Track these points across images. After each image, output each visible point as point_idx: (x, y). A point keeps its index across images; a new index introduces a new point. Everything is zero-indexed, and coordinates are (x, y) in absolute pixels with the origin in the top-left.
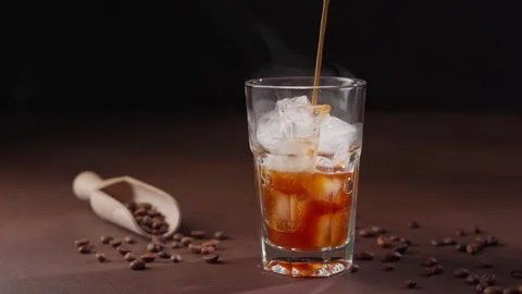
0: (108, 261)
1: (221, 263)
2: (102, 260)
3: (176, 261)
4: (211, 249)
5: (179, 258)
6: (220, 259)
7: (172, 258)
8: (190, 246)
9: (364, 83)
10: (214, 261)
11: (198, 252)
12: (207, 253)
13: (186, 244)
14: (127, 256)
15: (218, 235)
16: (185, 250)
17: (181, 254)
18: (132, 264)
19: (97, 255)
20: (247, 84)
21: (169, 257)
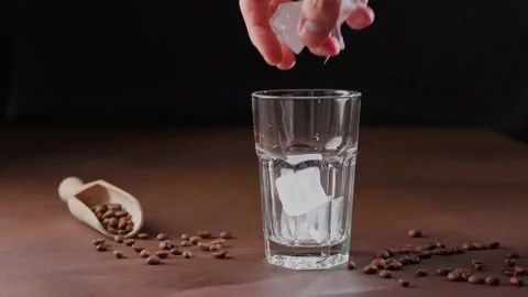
0: (125, 258)
1: (228, 258)
2: (119, 256)
3: (187, 257)
4: (218, 246)
5: (190, 254)
6: (228, 255)
7: (184, 254)
8: (199, 244)
9: (360, 94)
10: (222, 257)
11: (207, 249)
12: (215, 250)
13: (195, 243)
14: (142, 253)
15: (222, 234)
16: (195, 247)
17: (192, 251)
18: (148, 259)
19: (115, 252)
20: (254, 95)
21: (181, 254)
